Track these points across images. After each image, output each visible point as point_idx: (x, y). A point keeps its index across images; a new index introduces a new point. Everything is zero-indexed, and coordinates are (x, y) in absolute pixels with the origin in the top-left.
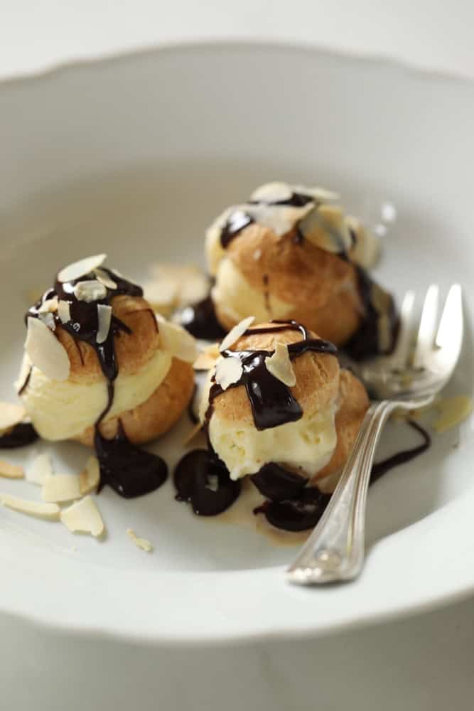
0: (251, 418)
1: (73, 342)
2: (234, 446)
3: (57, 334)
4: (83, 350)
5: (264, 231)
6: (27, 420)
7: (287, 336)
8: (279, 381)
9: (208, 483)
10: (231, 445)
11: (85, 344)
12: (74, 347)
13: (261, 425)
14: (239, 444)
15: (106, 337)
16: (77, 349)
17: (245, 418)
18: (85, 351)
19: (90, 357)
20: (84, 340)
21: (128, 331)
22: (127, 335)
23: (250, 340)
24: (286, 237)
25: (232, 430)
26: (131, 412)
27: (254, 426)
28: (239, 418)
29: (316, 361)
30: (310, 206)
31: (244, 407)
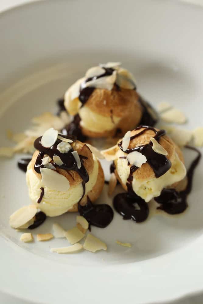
0: (154, 174)
1: (66, 172)
2: (145, 188)
3: (58, 171)
4: (72, 174)
5: (102, 91)
6: (39, 210)
7: (148, 134)
8: (162, 155)
9: (134, 207)
10: (144, 188)
11: (71, 171)
12: (67, 174)
13: (157, 176)
14: (148, 186)
15: (81, 165)
16: (69, 175)
17: (152, 176)
18: (73, 174)
19: (76, 176)
20: (71, 170)
21: (86, 158)
22: (86, 160)
23: (134, 141)
24: (113, 90)
25: (145, 182)
26: (91, 191)
27: (155, 177)
28: (149, 176)
29: (166, 140)
30: (114, 73)
31: (150, 171)
